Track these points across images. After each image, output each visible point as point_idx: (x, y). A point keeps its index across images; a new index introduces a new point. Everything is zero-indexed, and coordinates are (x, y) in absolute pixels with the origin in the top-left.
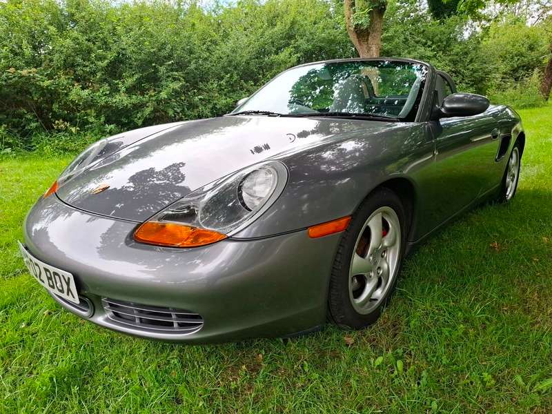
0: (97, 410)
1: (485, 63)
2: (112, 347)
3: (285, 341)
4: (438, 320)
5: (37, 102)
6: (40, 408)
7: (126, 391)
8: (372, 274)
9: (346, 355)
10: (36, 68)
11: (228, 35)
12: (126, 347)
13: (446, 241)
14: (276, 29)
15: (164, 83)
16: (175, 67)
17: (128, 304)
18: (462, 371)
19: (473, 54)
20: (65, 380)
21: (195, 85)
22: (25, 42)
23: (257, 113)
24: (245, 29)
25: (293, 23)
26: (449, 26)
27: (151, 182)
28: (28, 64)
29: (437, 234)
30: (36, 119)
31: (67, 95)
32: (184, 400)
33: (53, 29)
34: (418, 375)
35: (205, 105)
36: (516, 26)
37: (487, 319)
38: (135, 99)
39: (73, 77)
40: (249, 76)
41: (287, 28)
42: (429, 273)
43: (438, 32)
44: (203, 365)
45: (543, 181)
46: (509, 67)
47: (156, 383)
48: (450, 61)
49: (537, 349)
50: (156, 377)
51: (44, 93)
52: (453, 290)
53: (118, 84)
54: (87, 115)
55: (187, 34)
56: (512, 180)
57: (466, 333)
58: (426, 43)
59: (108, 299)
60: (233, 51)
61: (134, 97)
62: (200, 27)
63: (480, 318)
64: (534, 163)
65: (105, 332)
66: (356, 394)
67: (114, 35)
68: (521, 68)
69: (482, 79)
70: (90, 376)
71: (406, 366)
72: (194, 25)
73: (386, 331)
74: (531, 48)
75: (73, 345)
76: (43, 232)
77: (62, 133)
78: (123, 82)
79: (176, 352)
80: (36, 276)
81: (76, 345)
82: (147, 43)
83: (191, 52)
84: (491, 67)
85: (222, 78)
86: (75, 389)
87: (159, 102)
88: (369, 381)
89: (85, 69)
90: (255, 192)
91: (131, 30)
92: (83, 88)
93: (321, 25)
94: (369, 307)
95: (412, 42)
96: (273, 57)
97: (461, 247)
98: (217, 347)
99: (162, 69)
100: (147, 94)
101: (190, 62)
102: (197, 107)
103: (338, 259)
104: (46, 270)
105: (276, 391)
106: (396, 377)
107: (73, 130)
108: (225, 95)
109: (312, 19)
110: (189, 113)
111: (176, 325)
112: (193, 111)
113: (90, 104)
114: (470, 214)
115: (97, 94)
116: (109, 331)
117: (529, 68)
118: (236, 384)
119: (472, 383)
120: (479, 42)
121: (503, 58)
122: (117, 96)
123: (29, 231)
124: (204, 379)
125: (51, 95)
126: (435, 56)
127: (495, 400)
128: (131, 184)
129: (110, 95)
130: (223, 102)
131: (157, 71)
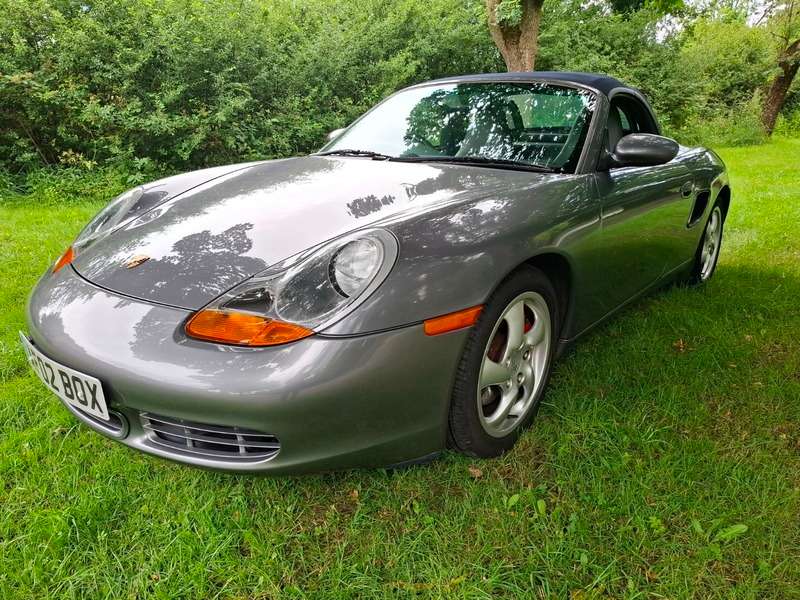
0: (134, 563)
1: (685, 79)
2: (151, 479)
3: (390, 473)
4: (596, 446)
5: (33, 122)
6: (55, 561)
7: (172, 539)
8: (510, 384)
9: (471, 491)
10: (32, 71)
11: (316, 29)
12: (171, 480)
13: (614, 337)
14: (386, 22)
15: (221, 98)
16: (239, 74)
17: (177, 421)
18: (623, 514)
19: (668, 66)
20: (89, 523)
21: (266, 102)
22: (16, 33)
23: (356, 153)
24: (341, 22)
25: (411, 15)
26: (636, 25)
27: (205, 251)
28: (20, 66)
29: (602, 328)
30: (32, 148)
31: (78, 112)
32: (252, 550)
33: (57, 15)
34: (565, 519)
35: (282, 132)
36: (732, 26)
37: (661, 445)
38: (179, 121)
39: (87, 86)
40: (346, 90)
41: (402, 21)
42: (589, 383)
43: (620, 32)
44: (277, 504)
45: (754, 253)
46: (719, 86)
47: (214, 529)
48: (635, 75)
49: (723, 486)
50: (213, 519)
51: (44, 108)
52: (619, 405)
53: (154, 98)
54: (109, 143)
55: (256, 27)
56: (711, 253)
57: (631, 464)
58: (602, 49)
59: (150, 414)
60: (323, 54)
61: (177, 117)
62: (275, 16)
63: (651, 445)
64: (743, 227)
65: (142, 458)
66: (482, 544)
67: (148, 25)
68: (737, 87)
69: (680, 103)
70: (123, 518)
71: (550, 507)
72: (266, 14)
73: (524, 460)
74: (751, 59)
75: (98, 476)
76: (54, 319)
77: (71, 169)
78: (162, 96)
79: (240, 487)
80: (47, 381)
81: (102, 477)
82: (197, 40)
83: (261, 53)
84: (693, 85)
85: (307, 93)
86: (101, 536)
87: (213, 125)
88: (499, 526)
89: (105, 75)
90: (352, 271)
91: (174, 19)
92: (102, 104)
93: (452, 19)
94: (505, 427)
95: (582, 47)
96: (381, 63)
97: (633, 346)
98: (296, 481)
99: (219, 78)
100: (197, 114)
101: (259, 68)
102: (270, 135)
103: (463, 368)
104: (62, 374)
105: (376, 539)
106: (536, 521)
107: (89, 164)
108: (311, 118)
109: (439, 9)
110: (257, 142)
111: (242, 450)
112: (263, 140)
113: (112, 128)
114: (649, 299)
115: (123, 113)
116: (146, 456)
117: (747, 87)
118: (323, 530)
119: (635, 530)
120: (677, 50)
121: (711, 72)
122: (153, 117)
123: (35, 318)
124: (278, 523)
125: (56, 113)
126: (614, 67)
127: (663, 552)
128: (176, 254)
129: (143, 114)
130: (306, 128)
131: (211, 80)
